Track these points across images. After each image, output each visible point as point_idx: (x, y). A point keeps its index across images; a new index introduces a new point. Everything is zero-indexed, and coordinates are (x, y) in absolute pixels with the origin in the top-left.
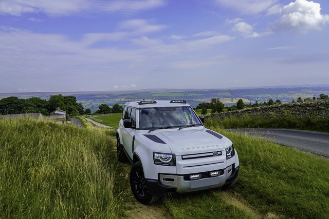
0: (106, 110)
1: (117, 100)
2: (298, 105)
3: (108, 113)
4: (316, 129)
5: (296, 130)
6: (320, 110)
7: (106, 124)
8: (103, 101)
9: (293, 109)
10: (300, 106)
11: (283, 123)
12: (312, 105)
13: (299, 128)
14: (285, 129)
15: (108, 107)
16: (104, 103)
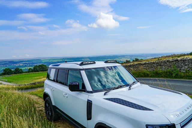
0: (9, 72)
1: (17, 65)
2: (147, 63)
3: (11, 74)
4: (162, 77)
5: (149, 78)
6: (161, 65)
7: (10, 82)
8: (6, 66)
9: (144, 66)
10: (148, 64)
11: (140, 74)
12: (156, 63)
13: (151, 77)
14: (142, 78)
15: (10, 70)
16: (7, 68)
